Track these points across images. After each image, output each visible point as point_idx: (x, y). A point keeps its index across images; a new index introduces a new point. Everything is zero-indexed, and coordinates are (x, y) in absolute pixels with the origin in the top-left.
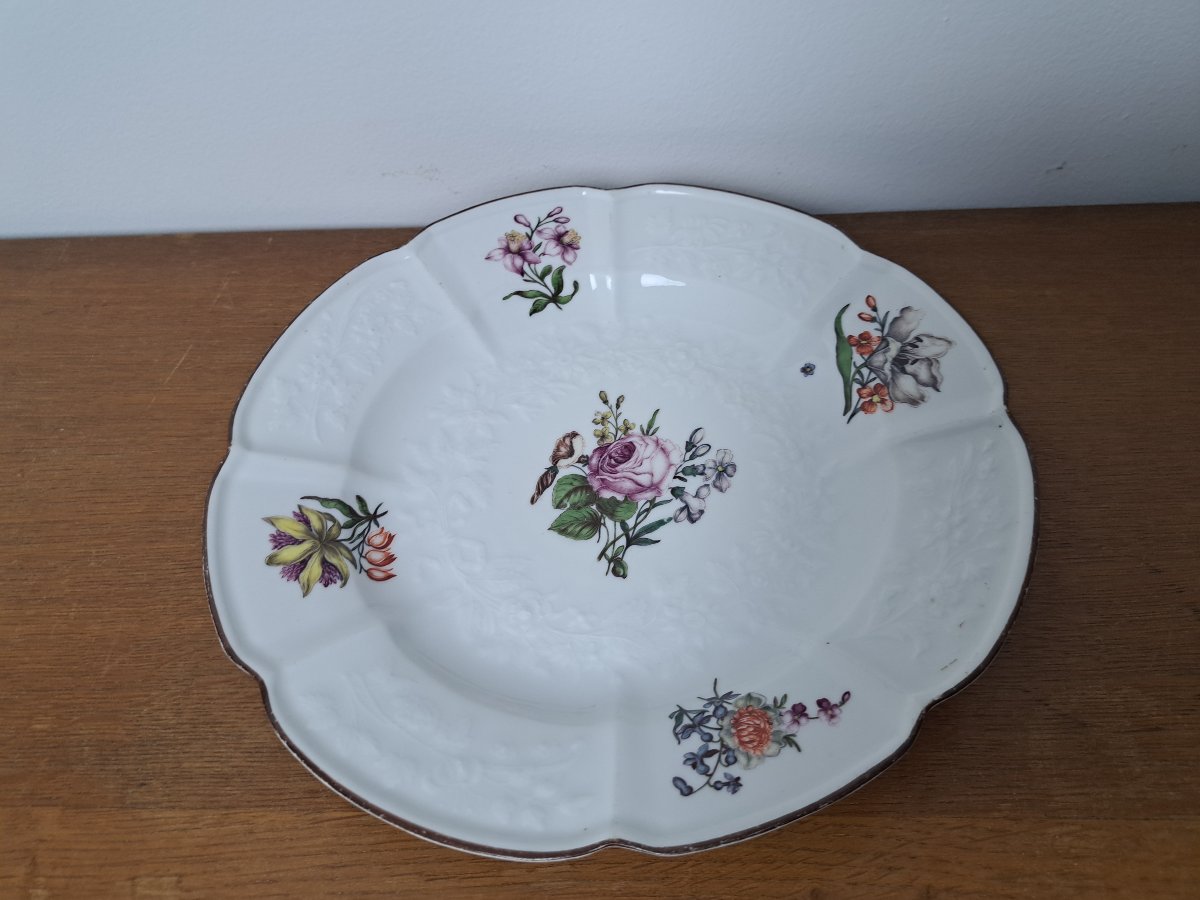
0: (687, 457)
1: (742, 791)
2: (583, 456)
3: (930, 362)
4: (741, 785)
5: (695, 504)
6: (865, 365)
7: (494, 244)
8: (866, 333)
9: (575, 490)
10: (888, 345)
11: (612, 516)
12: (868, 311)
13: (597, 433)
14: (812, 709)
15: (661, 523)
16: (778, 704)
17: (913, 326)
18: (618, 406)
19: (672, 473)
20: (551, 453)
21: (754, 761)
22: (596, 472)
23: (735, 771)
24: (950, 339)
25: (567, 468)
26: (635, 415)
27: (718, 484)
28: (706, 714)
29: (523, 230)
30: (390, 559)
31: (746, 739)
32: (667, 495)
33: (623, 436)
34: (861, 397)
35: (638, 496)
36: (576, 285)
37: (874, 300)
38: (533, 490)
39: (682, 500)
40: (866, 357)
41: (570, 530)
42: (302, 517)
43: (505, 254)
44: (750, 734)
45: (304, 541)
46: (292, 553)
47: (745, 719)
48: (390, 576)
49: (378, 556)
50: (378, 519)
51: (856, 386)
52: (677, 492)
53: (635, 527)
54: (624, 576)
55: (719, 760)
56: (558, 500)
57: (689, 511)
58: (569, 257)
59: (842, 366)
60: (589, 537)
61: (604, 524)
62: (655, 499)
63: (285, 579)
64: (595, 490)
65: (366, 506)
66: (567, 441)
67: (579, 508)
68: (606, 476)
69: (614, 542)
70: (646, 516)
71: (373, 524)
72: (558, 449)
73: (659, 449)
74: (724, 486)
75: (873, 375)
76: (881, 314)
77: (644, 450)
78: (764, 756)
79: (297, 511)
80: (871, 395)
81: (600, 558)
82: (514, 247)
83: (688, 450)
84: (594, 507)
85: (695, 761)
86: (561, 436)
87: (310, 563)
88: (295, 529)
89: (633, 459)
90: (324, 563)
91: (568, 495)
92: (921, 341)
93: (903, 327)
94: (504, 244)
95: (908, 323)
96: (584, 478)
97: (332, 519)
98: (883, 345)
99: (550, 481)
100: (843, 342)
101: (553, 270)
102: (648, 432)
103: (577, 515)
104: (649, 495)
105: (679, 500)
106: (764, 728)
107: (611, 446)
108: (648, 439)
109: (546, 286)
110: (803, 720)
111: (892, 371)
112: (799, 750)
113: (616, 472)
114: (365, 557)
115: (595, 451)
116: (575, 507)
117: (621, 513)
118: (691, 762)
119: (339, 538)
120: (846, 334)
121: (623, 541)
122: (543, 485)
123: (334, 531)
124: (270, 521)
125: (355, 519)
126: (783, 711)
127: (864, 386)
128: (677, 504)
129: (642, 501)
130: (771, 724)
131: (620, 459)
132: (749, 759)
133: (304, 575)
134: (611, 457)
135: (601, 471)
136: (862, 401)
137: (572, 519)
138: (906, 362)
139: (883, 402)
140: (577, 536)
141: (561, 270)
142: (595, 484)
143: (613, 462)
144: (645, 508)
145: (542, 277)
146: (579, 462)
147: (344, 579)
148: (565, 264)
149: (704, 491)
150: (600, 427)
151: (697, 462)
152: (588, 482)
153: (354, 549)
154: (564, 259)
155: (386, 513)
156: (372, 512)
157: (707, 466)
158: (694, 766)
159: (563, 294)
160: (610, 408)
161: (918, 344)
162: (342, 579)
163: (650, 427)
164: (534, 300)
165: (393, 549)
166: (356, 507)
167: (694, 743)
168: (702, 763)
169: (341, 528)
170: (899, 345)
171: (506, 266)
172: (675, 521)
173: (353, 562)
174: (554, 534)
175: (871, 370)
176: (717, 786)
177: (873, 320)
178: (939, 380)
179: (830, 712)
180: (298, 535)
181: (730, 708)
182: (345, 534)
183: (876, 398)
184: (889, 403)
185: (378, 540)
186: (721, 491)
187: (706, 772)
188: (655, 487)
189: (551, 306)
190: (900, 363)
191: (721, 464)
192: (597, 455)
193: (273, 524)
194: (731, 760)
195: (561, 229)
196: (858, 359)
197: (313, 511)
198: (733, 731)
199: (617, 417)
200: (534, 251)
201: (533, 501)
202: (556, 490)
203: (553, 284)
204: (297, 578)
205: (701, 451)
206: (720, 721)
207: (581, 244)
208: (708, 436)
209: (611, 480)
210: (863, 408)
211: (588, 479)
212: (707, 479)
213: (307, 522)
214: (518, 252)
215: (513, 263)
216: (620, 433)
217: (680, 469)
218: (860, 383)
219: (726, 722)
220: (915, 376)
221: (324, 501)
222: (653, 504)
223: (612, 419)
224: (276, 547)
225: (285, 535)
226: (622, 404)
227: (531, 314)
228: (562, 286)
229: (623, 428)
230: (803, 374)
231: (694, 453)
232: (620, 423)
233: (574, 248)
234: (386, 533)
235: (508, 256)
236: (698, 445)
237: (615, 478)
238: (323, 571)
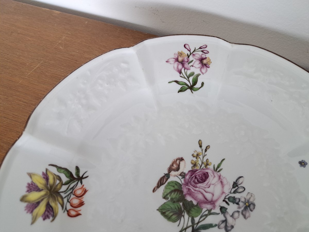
0: (232, 191)
2: (183, 172)
5: (230, 220)
7: (172, 55)
9: (175, 191)
11: (188, 213)
13: (193, 162)
15: (211, 226)
18: (206, 151)
19: (223, 198)
20: (168, 166)
22: (187, 184)
25: (174, 177)
26: (213, 158)
27: (244, 213)
29: (186, 52)
30: (82, 204)
32: (217, 210)
33: (204, 168)
35: (204, 205)
36: (203, 84)
38: (155, 185)
41: (167, 213)
42: (46, 176)
43: (175, 62)
45: (42, 190)
46: (35, 196)
48: (78, 215)
49: (76, 202)
50: (83, 180)
52: (223, 210)
53: (199, 222)
56: (166, 194)
57: (226, 223)
58: (204, 70)
60: (174, 221)
61: (184, 216)
62: (211, 209)
63: (26, 211)
64: (184, 194)
65: (79, 172)
67: (174, 202)
68: (191, 188)
69: (186, 229)
70: (204, 219)
71: (79, 183)
72: (172, 165)
73: (219, 181)
74: (247, 215)
77: (212, 179)
79: (45, 172)
82: (180, 59)
83: (233, 187)
84: (181, 204)
86: (176, 157)
87: (41, 204)
88: (40, 182)
89: (206, 182)
90: (48, 206)
91: (171, 192)
94: (176, 56)
96: (181, 185)
97: (60, 179)
99: (164, 182)
101: (195, 74)
103: (172, 206)
104: (209, 206)
105: (223, 215)
107: (197, 172)
108: (216, 174)
109: (189, 81)
113: (196, 187)
114: (69, 202)
115: (189, 171)
116: (173, 201)
117: (193, 212)
119: (60, 191)
121: (190, 230)
122: (161, 183)
123: (58, 187)
124: (30, 175)
125: (71, 180)
128: (221, 217)
129: (205, 208)
131: (200, 180)
133: (36, 211)
134: (196, 178)
135: (189, 184)
137: (169, 207)
140: (169, 219)
141: (198, 75)
142: (185, 191)
143: (196, 181)
145: (189, 77)
146: (180, 175)
147: (54, 216)
148: (201, 73)
149: (236, 215)
150: (195, 159)
151: (237, 196)
152: (181, 188)
153: (65, 197)
154: (201, 71)
155: (88, 177)
156: (81, 175)
157: (241, 201)
159: (195, 87)
160: (202, 150)
163: (218, 167)
164: (182, 86)
165: (85, 199)
166: (74, 172)
169: (63, 184)
171: (174, 68)
172: (219, 228)
173: (62, 205)
174: (159, 214)
180: (40, 186)
182: (63, 188)
185: (79, 192)
186: (245, 218)
188: (212, 203)
189: (189, 90)
191: (248, 202)
192: (189, 174)
193: (31, 177)
195: (204, 56)
197: (52, 173)
199: (204, 156)
200: (189, 64)
201: (154, 191)
202: (166, 188)
203: (193, 81)
204: (32, 212)
205: (240, 190)
207: (211, 66)
208: (245, 183)
209: (193, 191)
211: (182, 186)
212: (239, 208)
213: (47, 179)
214: (181, 62)
215: (178, 67)
216: (203, 166)
217: (227, 197)
221: (59, 168)
222: (210, 213)
223: (201, 157)
224: (28, 191)
225: (35, 185)
226: (208, 150)
227: (178, 92)
228: (197, 83)
229: (205, 163)
230: (299, 165)
231: (236, 190)
232: (205, 160)
233: (207, 67)
234: (84, 189)
235: (177, 63)
236: (239, 186)
237: (195, 190)
238: (46, 211)
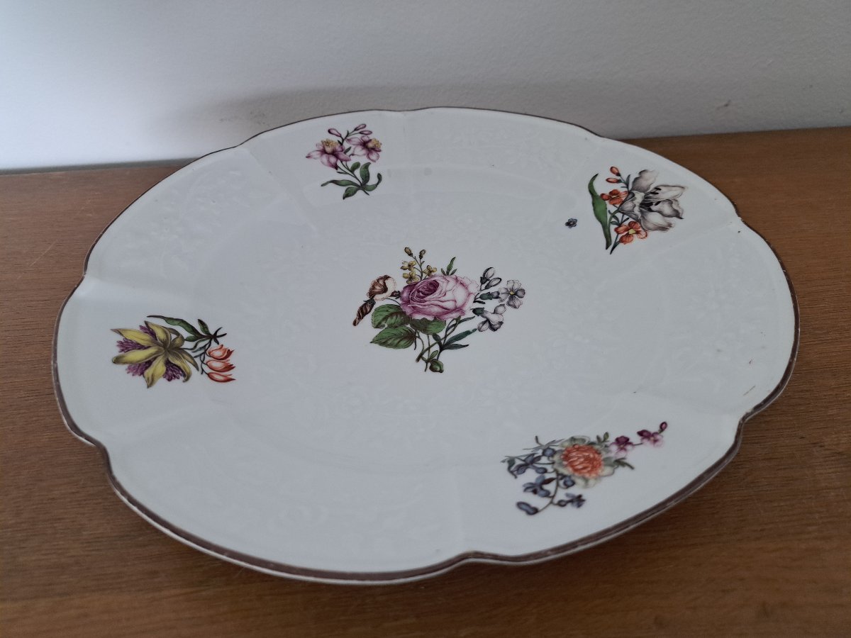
0: (483, 288)
1: (585, 506)
2: (395, 292)
3: (670, 202)
4: (584, 501)
5: (494, 319)
6: (618, 211)
7: (312, 147)
8: (614, 190)
9: (392, 315)
10: (634, 195)
11: (425, 331)
12: (614, 176)
13: (406, 276)
14: (635, 439)
15: (468, 333)
16: (602, 440)
17: (650, 182)
18: (421, 257)
19: (472, 298)
20: (368, 291)
21: (591, 482)
23: (575, 491)
24: (682, 185)
25: (381, 301)
26: (436, 261)
27: (511, 303)
28: (536, 456)
29: (335, 139)
30: (230, 367)
31: (580, 467)
32: (471, 314)
34: (618, 233)
35: (446, 316)
36: (379, 177)
37: (617, 169)
38: (354, 316)
39: (483, 317)
40: (618, 206)
41: (389, 342)
42: (147, 329)
43: (322, 155)
44: (582, 463)
45: (149, 347)
46: (137, 356)
47: (574, 454)
48: (229, 380)
49: (218, 365)
50: (219, 339)
51: (613, 227)
52: (479, 312)
53: (446, 336)
54: (441, 371)
55: (558, 485)
56: (377, 323)
57: (490, 323)
58: (374, 156)
59: (599, 216)
60: (407, 346)
61: (419, 337)
62: (460, 317)
63: (131, 374)
64: (408, 314)
65: (207, 328)
66: (381, 282)
67: (396, 327)
68: (416, 304)
69: (429, 349)
70: (454, 330)
71: (213, 342)
72: (373, 287)
73: (458, 284)
74: (517, 304)
75: (626, 217)
76: (624, 177)
77: (446, 285)
78: (599, 478)
79: (144, 325)
80: (627, 230)
81: (418, 360)
82: (329, 149)
83: (482, 283)
84: (409, 326)
85: (535, 489)
86: (375, 278)
87: (155, 363)
88: (143, 339)
89: (438, 292)
90: (168, 363)
91: (385, 319)
92: (660, 189)
93: (644, 183)
94: (321, 148)
95: (647, 180)
96: (398, 306)
97: (176, 333)
98: (630, 196)
99: (369, 309)
100: (597, 200)
101: (361, 165)
102: (448, 273)
103: (395, 332)
104: (455, 315)
105: (480, 316)
106: (594, 457)
107: (418, 284)
108: (448, 278)
109: (356, 177)
110: (629, 447)
111: (641, 211)
112: (632, 468)
113: (425, 301)
114: (206, 364)
115: (405, 288)
116: (392, 326)
117: (432, 328)
118: (531, 489)
119: (182, 347)
120: (599, 192)
121: (437, 348)
122: (362, 313)
123: (178, 342)
124: (119, 332)
125: (196, 336)
126: (608, 444)
127: (620, 225)
129: (449, 320)
130: (599, 454)
131: (426, 292)
132: (586, 480)
133: (149, 372)
134: (419, 292)
135: (411, 301)
136: (620, 236)
137: (390, 335)
138: (651, 204)
139: (638, 232)
140: (396, 346)
141: (367, 166)
142: (408, 310)
143: (421, 294)
144: (451, 324)
145: (352, 170)
146: (392, 295)
147: (187, 377)
148: (370, 161)
149: (501, 309)
150: (407, 272)
151: (491, 290)
152: (401, 309)
153: (196, 357)
154: (369, 158)
155: (225, 334)
156: (212, 332)
157: (500, 292)
158: (535, 492)
159: (369, 184)
160: (415, 258)
161: (657, 191)
162: (184, 376)
163: (449, 268)
164: (346, 187)
165: (231, 360)
166: (198, 327)
167: (531, 476)
168: (542, 489)
169: (184, 340)
170: (643, 194)
171: (323, 163)
172: (480, 330)
173: (195, 365)
174: (376, 346)
175: (624, 214)
176: (561, 504)
177: (618, 181)
178: (680, 211)
179: (652, 438)
180: (142, 342)
181: (557, 449)
182: (188, 345)
183: (631, 231)
184: (643, 233)
185: (218, 354)
186: (515, 307)
187: (547, 494)
188: (459, 309)
189: (360, 193)
190: (646, 205)
192: (407, 291)
193: (121, 334)
194: (569, 483)
195: (366, 138)
196: (612, 208)
197: (158, 326)
198: (565, 463)
199: (421, 264)
200: (345, 153)
201: (355, 324)
202: (374, 315)
203: (361, 175)
204: (142, 374)
205: (495, 282)
206: (551, 459)
207: (382, 148)
208: (497, 273)
209: (421, 307)
210: (622, 241)
211: (401, 307)
212: (502, 301)
213: (153, 334)
214: (333, 153)
215: (329, 161)
216: (424, 275)
217: (478, 296)
218: (616, 224)
219: (556, 458)
220: (660, 212)
221: (168, 320)
222: (459, 321)
223: (417, 266)
224: (122, 350)
225: (132, 342)
226: (424, 256)
227: (344, 198)
228: (369, 177)
229: (427, 272)
230: (567, 227)
231: (488, 284)
232: (424, 267)
233: (376, 151)
234: (225, 349)
235: (325, 156)
236: (491, 279)
237: (425, 306)
238: (167, 370)
